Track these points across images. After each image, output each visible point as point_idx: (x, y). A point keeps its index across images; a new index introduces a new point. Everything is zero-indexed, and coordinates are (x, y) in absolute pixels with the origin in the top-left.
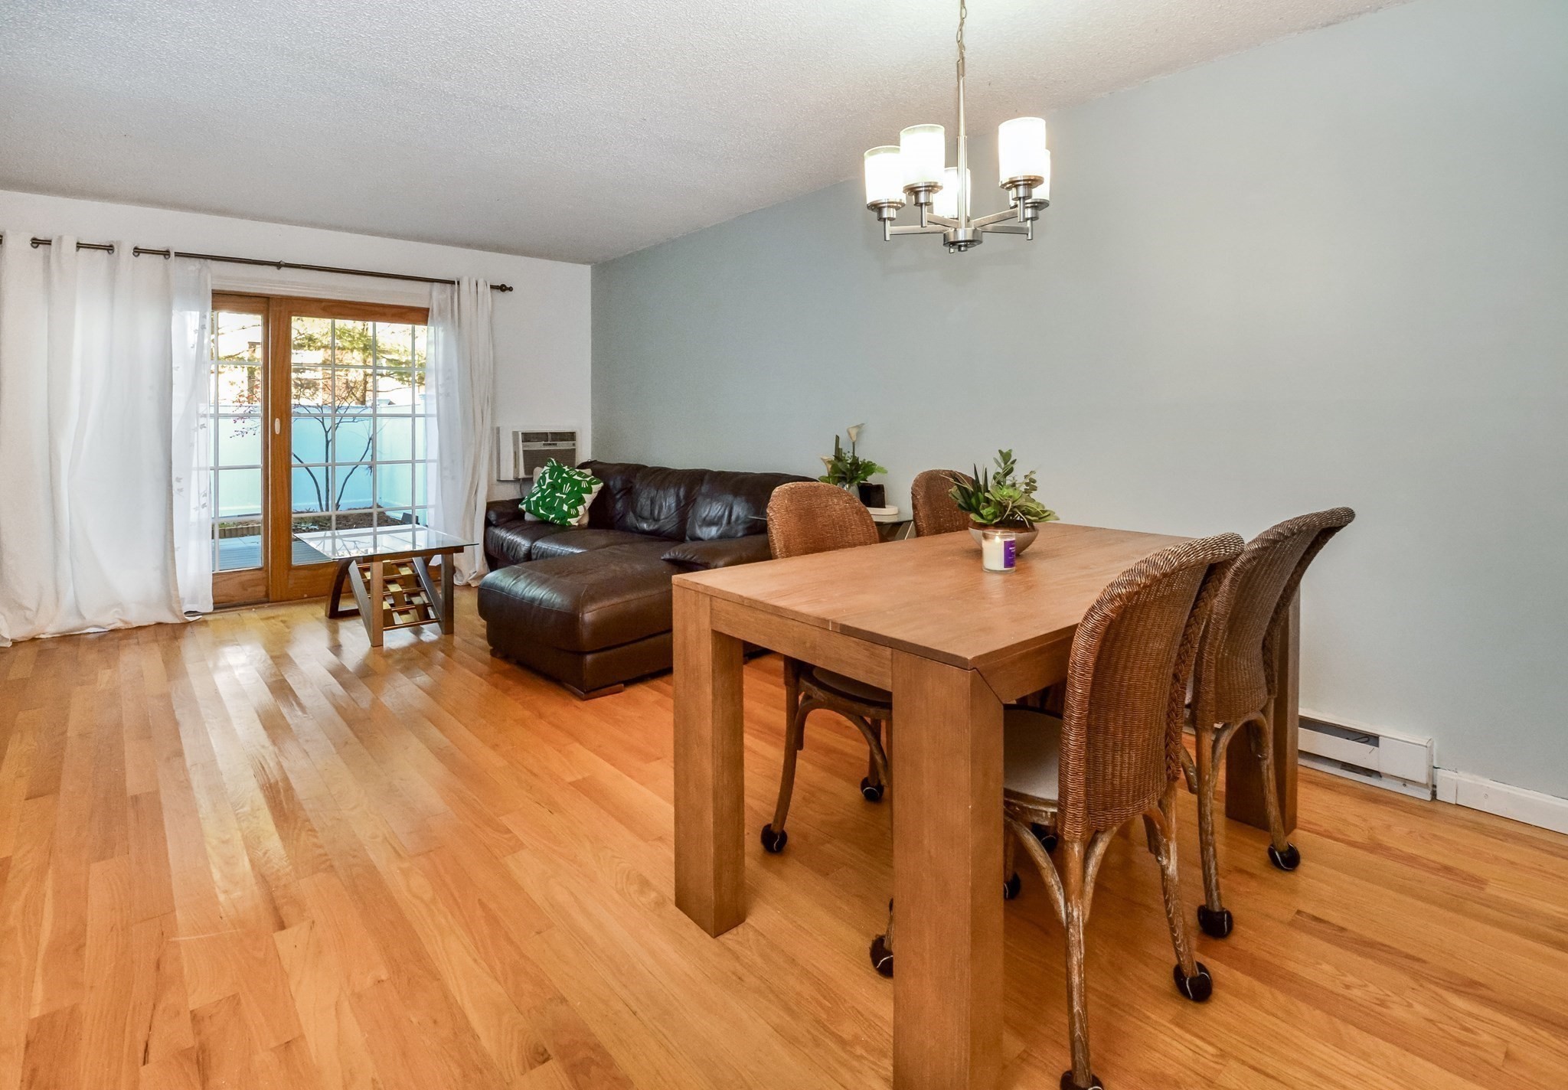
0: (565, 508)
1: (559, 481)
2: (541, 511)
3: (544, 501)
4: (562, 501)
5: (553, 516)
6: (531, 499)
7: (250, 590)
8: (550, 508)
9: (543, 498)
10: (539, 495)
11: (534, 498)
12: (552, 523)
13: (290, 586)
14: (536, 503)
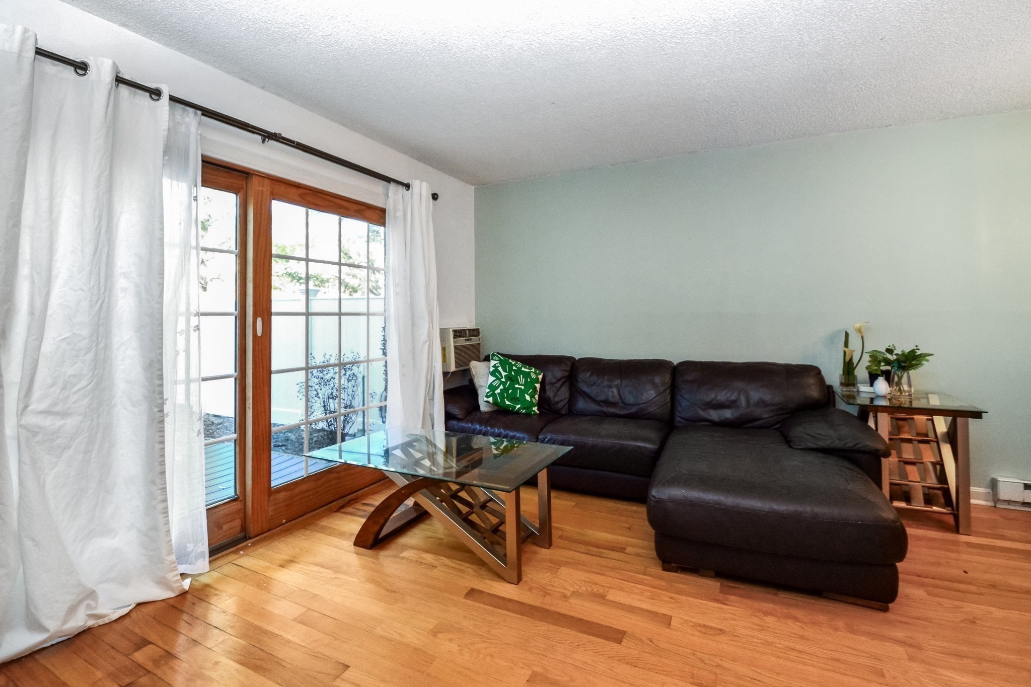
0: (528, 398)
1: (513, 373)
2: (507, 403)
3: (507, 393)
4: (523, 392)
5: (519, 406)
6: (496, 392)
7: (225, 527)
8: (514, 400)
9: (505, 390)
10: (501, 387)
11: (498, 391)
12: (517, 413)
13: (271, 513)
14: (501, 394)
